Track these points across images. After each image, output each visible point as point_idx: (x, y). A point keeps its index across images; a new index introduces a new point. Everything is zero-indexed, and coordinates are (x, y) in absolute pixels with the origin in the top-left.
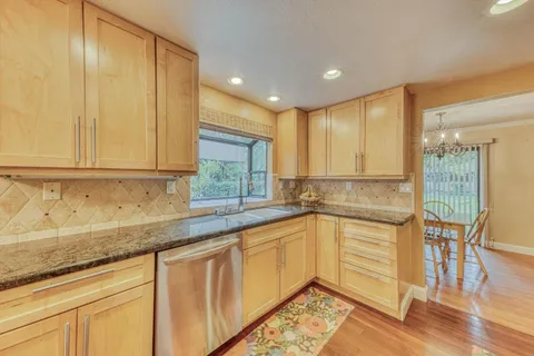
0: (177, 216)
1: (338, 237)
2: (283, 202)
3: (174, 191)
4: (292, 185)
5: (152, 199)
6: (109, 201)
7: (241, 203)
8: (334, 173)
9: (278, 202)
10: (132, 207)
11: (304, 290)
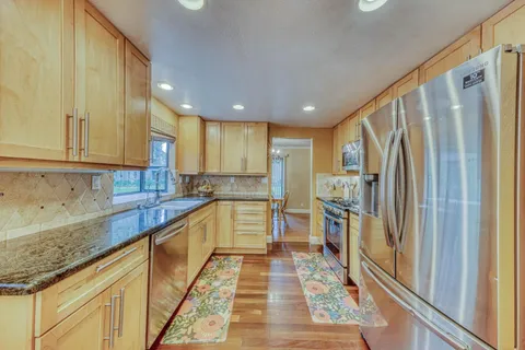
0: (102, 214)
1: (233, 215)
2: (182, 195)
3: (99, 188)
4: (187, 180)
5: (77, 197)
6: (30, 200)
7: (158, 197)
8: (226, 170)
9: (178, 195)
10: (56, 206)
11: (209, 260)
